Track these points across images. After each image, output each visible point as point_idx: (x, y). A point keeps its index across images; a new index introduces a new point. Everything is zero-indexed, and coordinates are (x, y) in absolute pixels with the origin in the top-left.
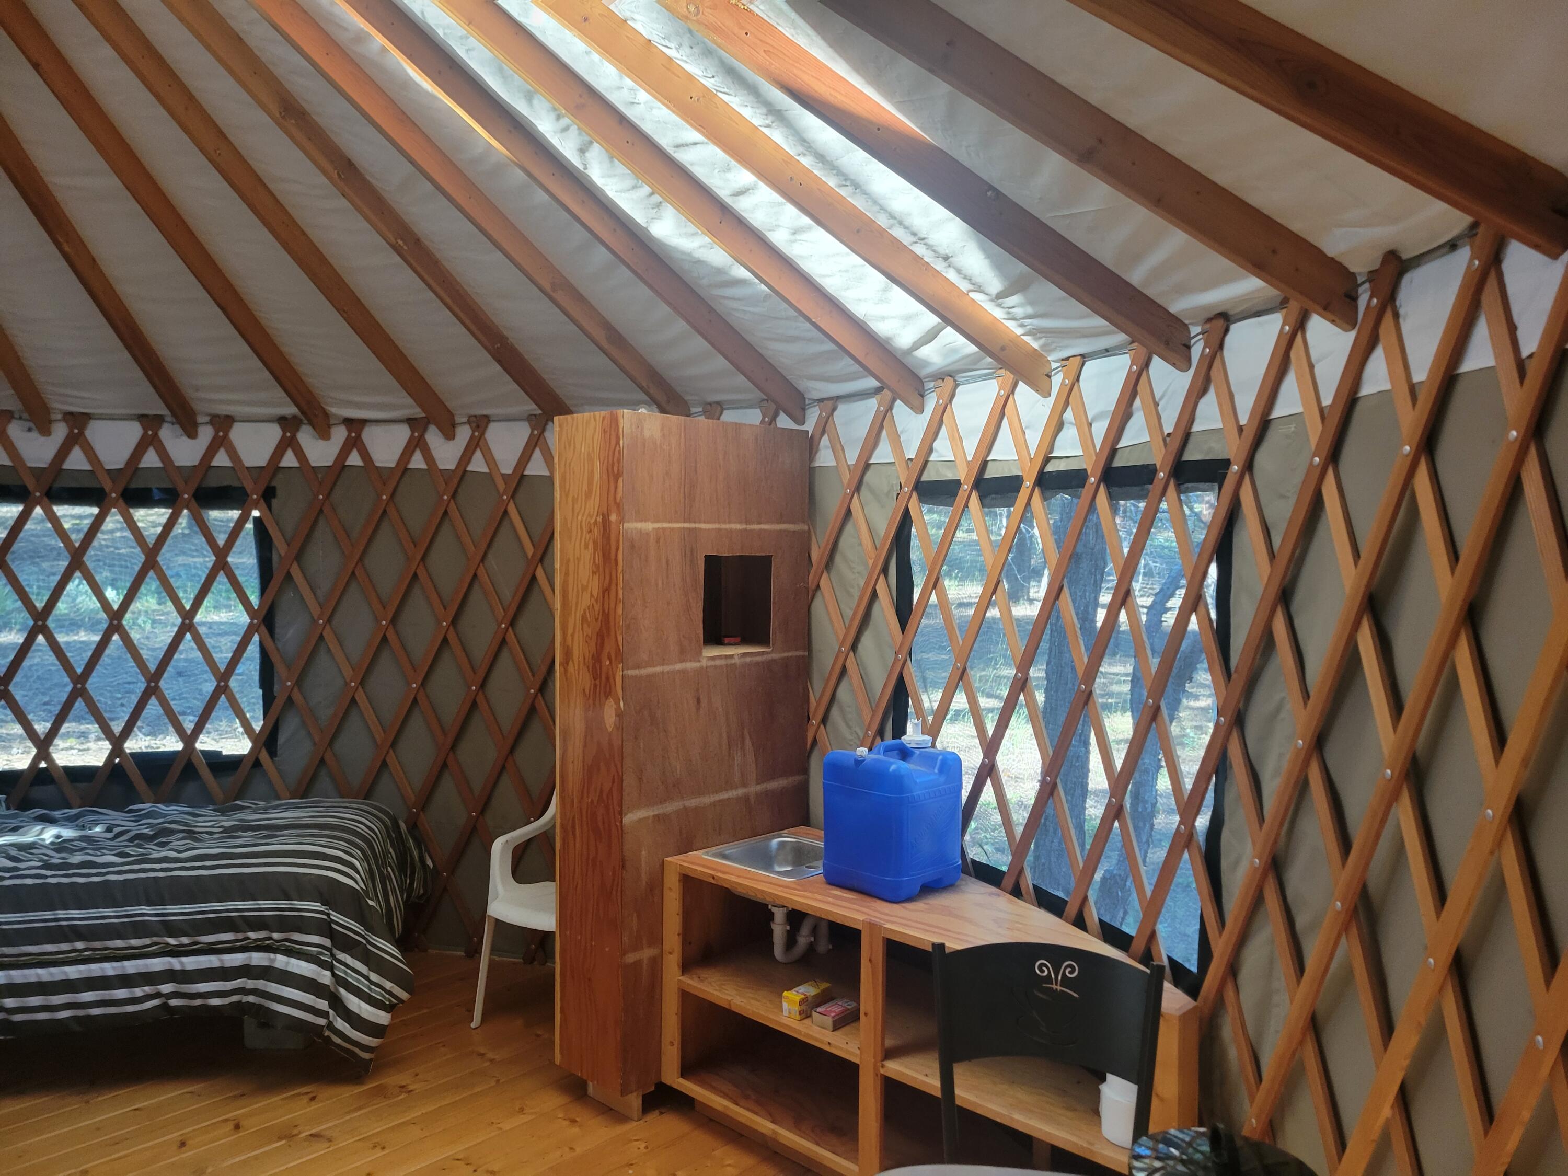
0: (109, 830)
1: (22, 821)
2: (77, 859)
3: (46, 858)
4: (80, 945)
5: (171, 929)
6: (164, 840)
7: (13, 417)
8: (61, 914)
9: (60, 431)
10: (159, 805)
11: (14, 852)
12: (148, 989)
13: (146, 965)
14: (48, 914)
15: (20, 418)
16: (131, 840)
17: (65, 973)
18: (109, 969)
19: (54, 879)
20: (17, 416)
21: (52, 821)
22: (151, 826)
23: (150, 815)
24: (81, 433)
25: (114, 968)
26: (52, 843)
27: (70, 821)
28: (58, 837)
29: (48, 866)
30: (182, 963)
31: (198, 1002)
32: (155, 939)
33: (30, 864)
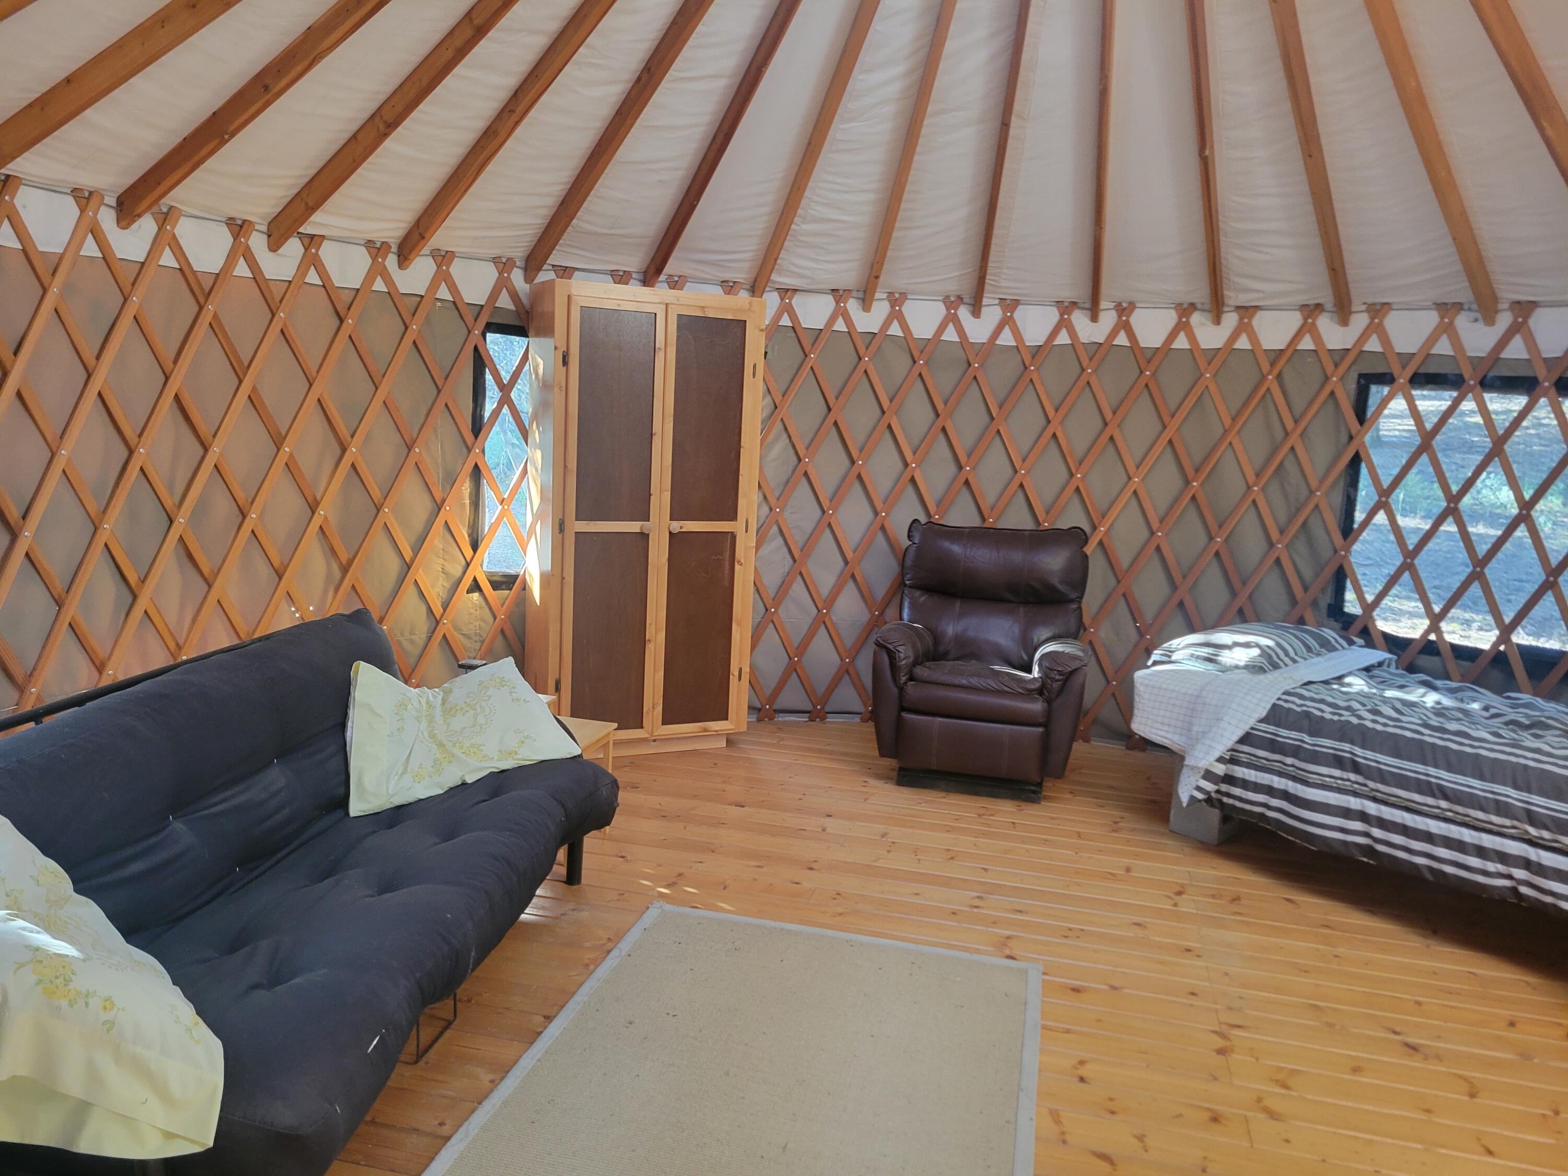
0: (1486, 709)
1: (1407, 681)
2: (1453, 726)
3: (1425, 718)
4: (1444, 804)
5: (1532, 818)
6: (1539, 732)
7: (1462, 309)
8: (1432, 771)
9: (1504, 320)
10: (1539, 699)
11: (1399, 706)
12: (1500, 868)
13: (1502, 845)
14: (1420, 768)
15: (1470, 310)
16: (1507, 724)
17: (1427, 825)
18: (1468, 836)
19: (1430, 738)
20: (1466, 307)
21: (1435, 688)
22: (1527, 716)
23: (1527, 706)
24: (1525, 322)
25: (1471, 836)
26: (1433, 708)
27: (1452, 691)
28: (1438, 703)
29: (1426, 726)
30: (1538, 855)
31: (1548, 899)
32: (1516, 823)
33: (1411, 720)
